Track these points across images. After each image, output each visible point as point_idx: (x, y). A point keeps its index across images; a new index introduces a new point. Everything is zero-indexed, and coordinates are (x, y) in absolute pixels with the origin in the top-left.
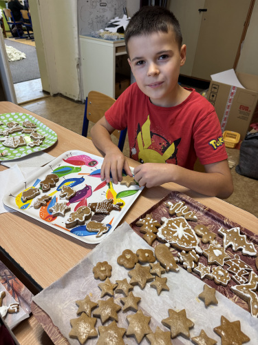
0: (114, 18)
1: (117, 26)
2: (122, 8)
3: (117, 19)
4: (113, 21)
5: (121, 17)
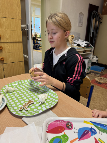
0: (75, 41)
1: (76, 43)
2: (78, 37)
3: (76, 41)
4: (74, 42)
5: (78, 40)
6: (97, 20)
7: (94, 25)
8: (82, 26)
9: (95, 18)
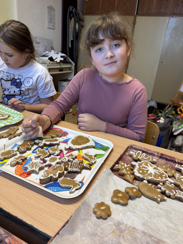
0: (45, 52)
2: (50, 46)
5: (50, 51)
6: (76, 22)
8: (54, 29)
9: (73, 18)
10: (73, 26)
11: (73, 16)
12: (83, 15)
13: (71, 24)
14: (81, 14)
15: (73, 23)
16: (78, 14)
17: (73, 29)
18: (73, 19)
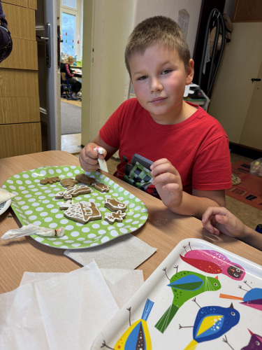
6: (219, 33)
7: (213, 44)
9: (215, 28)
10: (213, 40)
11: (216, 25)
12: (233, 21)
13: (211, 36)
14: (229, 21)
15: (214, 36)
16: (225, 20)
17: (212, 46)
18: (214, 30)
